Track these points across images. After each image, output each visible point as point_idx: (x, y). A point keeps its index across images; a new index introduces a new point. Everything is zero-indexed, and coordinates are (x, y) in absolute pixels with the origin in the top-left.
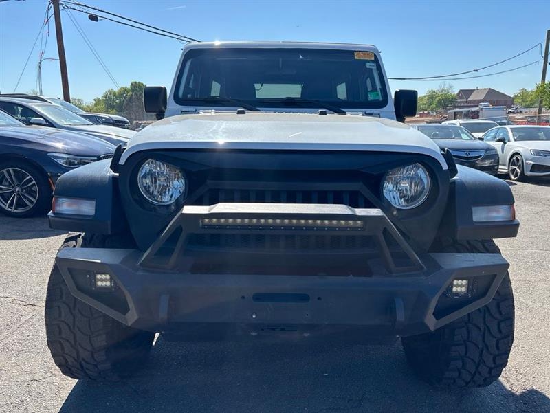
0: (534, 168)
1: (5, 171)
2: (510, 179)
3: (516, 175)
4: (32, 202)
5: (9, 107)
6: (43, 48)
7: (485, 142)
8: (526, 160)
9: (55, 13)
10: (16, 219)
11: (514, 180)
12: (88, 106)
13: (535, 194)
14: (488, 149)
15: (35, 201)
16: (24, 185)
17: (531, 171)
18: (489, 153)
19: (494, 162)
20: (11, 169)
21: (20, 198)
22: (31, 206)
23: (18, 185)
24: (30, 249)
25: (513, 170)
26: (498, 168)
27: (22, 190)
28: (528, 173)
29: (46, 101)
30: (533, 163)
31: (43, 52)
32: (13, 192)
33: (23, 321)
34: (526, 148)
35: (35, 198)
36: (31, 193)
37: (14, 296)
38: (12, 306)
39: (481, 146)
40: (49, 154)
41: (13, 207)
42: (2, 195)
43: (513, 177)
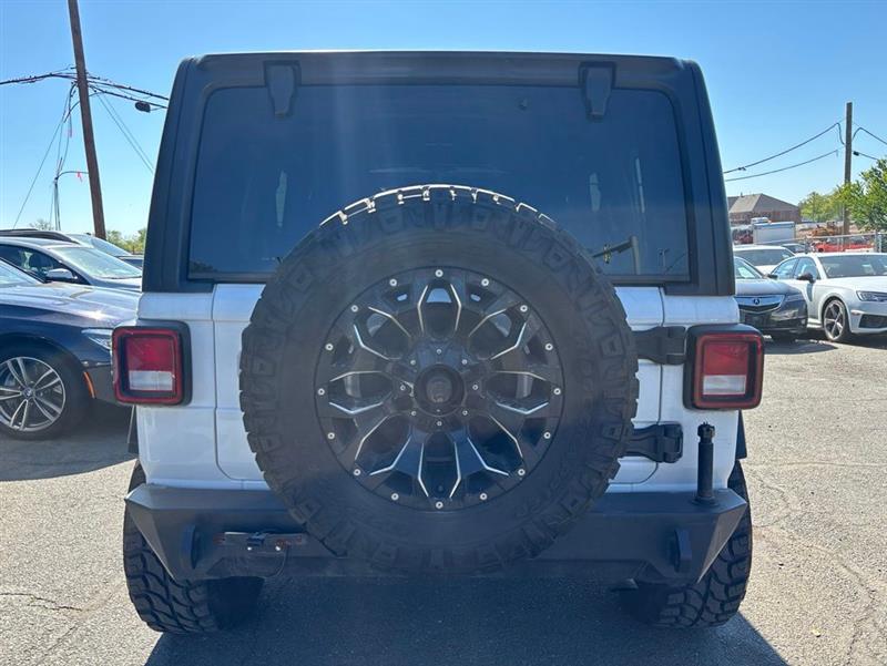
0: (866, 320)
1: (9, 362)
2: (826, 339)
3: (836, 333)
4: (54, 413)
5: (11, 254)
6: (62, 155)
7: (779, 280)
8: (851, 308)
9: (81, 101)
10: (28, 443)
11: (832, 341)
12: (129, 243)
13: (875, 364)
14: (788, 293)
15: (59, 411)
16: (41, 384)
17: (861, 326)
18: (791, 299)
19: (799, 313)
20: (19, 360)
21: (33, 408)
22: (53, 419)
23: (31, 386)
24: (54, 498)
25: (831, 326)
26: (806, 323)
27: (38, 393)
28: (856, 329)
29: (70, 241)
30: (862, 312)
31: (61, 162)
32: (23, 397)
33: (54, 642)
34: (849, 289)
35: (59, 405)
36: (52, 396)
37: (33, 592)
38: (31, 613)
39: (775, 289)
40: (83, 332)
41: (22, 424)
42: (3, 403)
43: (831, 336)
